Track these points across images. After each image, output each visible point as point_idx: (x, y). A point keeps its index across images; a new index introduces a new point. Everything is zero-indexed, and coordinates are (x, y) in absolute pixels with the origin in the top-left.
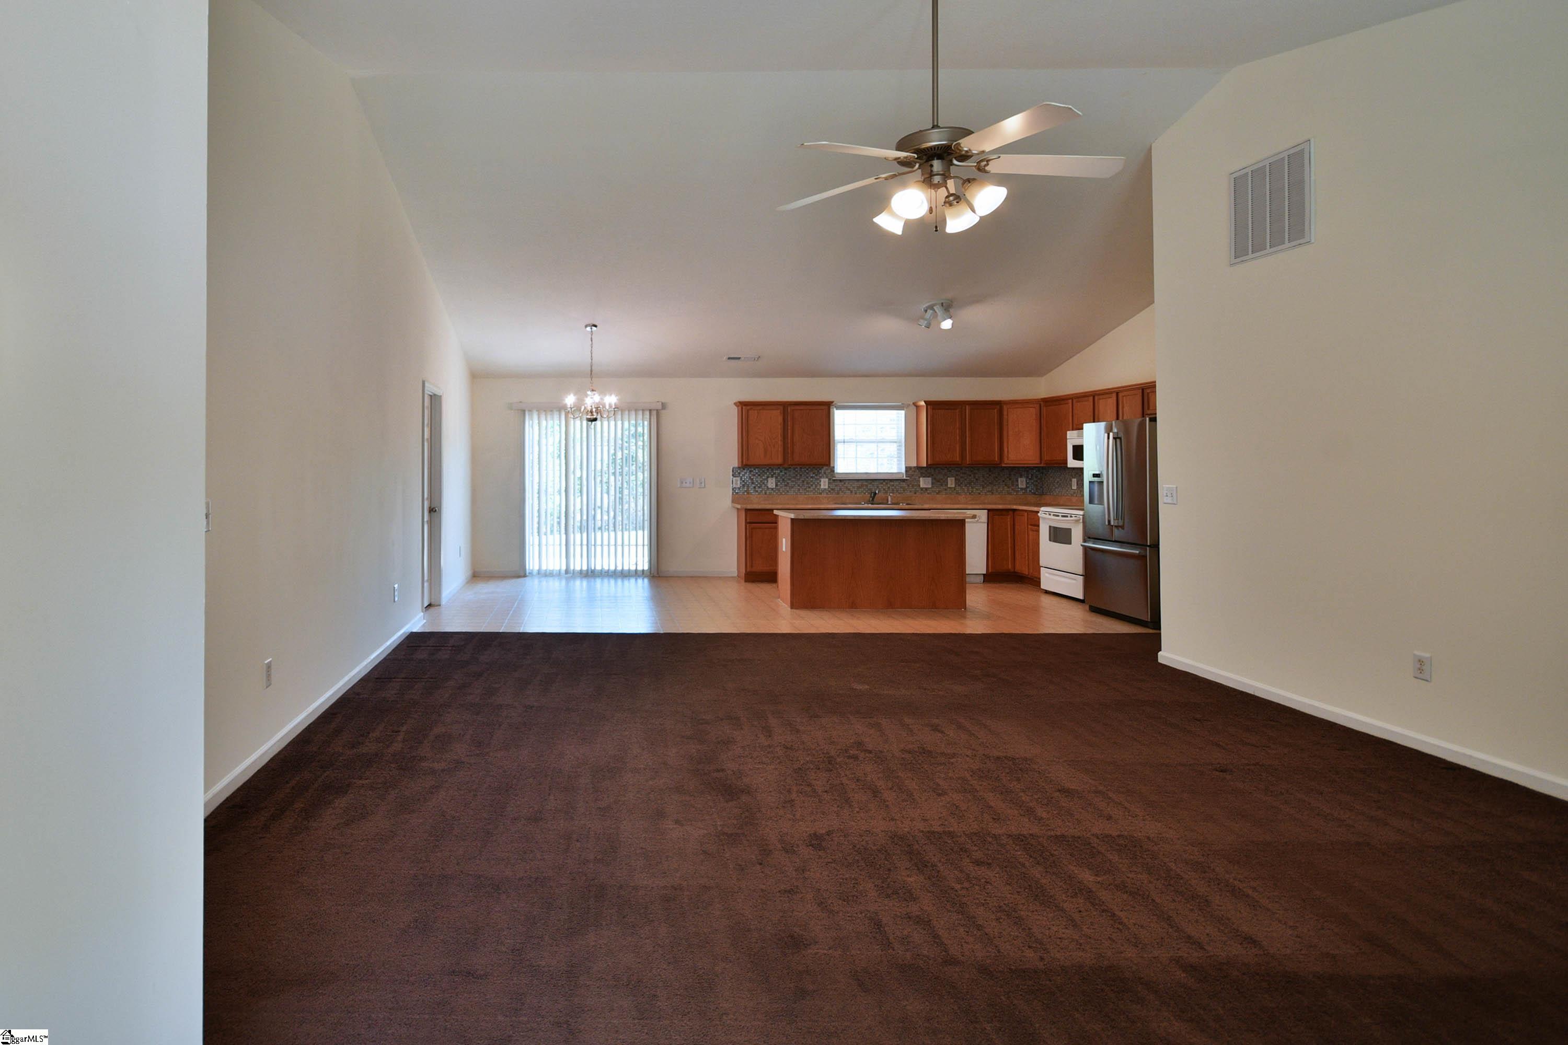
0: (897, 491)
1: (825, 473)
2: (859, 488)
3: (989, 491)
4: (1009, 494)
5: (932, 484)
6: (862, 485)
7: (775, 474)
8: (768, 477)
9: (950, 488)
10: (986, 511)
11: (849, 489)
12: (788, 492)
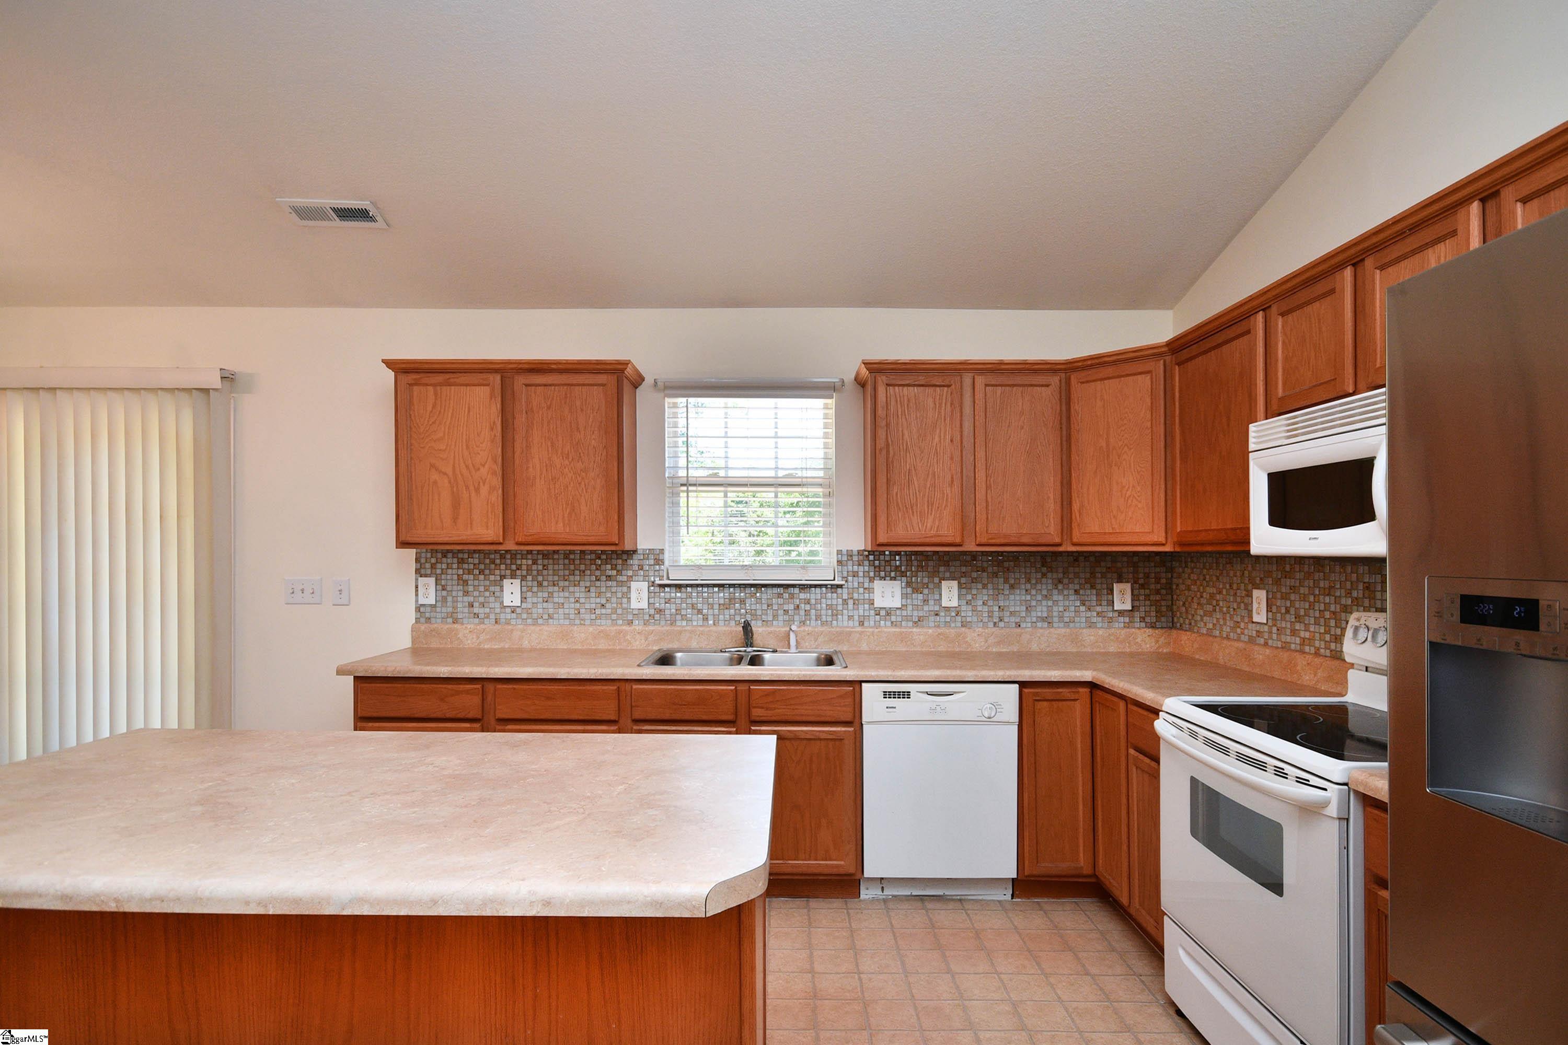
0: (818, 617)
1: (641, 567)
2: (725, 606)
3: (1043, 619)
4: (1091, 625)
5: (904, 596)
6: (732, 600)
7: (519, 568)
8: (503, 577)
9: (947, 609)
10: (1017, 686)
11: (700, 612)
12: (550, 617)
